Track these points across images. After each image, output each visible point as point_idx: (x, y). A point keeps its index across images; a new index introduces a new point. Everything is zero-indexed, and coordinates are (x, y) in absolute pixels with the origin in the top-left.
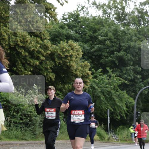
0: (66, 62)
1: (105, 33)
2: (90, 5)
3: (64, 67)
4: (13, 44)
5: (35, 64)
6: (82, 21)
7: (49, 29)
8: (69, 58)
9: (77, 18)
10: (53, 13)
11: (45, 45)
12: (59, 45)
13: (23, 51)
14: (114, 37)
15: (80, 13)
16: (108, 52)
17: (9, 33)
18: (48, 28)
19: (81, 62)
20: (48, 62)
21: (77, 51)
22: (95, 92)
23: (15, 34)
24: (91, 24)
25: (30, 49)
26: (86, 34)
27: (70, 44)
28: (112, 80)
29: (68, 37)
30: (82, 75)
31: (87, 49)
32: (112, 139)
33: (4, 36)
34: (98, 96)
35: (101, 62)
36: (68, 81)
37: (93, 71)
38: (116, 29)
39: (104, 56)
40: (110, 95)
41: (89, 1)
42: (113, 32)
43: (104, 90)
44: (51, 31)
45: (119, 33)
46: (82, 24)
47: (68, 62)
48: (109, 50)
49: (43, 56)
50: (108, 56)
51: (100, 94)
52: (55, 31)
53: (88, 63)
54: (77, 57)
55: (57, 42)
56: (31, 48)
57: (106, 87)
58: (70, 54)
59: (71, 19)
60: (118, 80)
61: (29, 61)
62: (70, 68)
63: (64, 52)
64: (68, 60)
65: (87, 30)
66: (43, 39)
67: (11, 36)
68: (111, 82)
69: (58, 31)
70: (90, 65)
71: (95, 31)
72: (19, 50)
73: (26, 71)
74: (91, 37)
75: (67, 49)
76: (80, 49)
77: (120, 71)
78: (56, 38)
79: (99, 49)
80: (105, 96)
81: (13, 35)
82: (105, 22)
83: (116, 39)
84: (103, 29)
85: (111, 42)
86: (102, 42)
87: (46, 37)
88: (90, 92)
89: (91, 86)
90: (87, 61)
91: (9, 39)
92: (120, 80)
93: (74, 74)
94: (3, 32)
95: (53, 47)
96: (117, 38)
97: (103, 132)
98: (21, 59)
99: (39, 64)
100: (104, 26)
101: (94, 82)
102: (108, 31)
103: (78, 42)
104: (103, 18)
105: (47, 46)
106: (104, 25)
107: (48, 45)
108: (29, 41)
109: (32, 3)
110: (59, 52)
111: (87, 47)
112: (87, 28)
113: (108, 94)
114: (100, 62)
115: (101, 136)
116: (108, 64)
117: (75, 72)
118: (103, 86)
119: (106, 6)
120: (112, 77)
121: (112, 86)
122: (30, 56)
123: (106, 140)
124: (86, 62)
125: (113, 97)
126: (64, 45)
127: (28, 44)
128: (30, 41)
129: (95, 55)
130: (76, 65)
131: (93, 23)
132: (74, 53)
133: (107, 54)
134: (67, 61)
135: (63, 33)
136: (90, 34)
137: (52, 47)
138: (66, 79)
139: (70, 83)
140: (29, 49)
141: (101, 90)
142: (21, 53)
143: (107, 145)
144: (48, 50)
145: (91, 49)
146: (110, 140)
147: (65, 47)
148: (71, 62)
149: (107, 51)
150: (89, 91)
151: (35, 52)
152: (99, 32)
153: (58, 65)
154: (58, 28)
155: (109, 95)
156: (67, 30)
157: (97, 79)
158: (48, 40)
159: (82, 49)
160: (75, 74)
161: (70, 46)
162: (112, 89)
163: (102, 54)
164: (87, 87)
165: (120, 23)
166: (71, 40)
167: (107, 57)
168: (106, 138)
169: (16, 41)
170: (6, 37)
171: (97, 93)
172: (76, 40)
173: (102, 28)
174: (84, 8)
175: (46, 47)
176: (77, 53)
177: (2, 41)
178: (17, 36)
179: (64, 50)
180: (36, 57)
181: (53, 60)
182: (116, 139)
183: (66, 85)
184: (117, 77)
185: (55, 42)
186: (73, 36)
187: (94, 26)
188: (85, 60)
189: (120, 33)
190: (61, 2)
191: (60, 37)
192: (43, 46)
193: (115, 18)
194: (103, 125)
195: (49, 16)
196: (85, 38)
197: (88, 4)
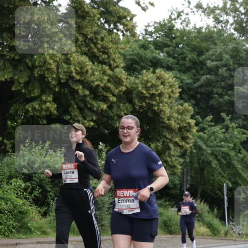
0: (153, 105)
1: (217, 54)
2: (192, 9)
3: (149, 114)
4: (64, 77)
5: (100, 109)
6: (179, 37)
7: (122, 51)
8: (157, 98)
9: (170, 31)
10: (129, 24)
11: (117, 77)
12: (139, 76)
13: (81, 87)
14: (233, 61)
15: (176, 23)
16: (223, 88)
17: (58, 58)
18: (121, 49)
19: (177, 105)
20: (121, 105)
21: (171, 86)
22: (202, 154)
23: (67, 61)
24: (195, 41)
25: (92, 84)
26: (186, 57)
27: (159, 74)
28: (230, 134)
29: (155, 64)
30: (179, 126)
31: (188, 83)
32: (232, 233)
33: (50, 64)
34: (207, 161)
35: (212, 104)
36: (155, 136)
37: (197, 120)
38: (237, 48)
39: (217, 94)
40: (228, 158)
41: (189, 3)
42: (231, 53)
43: (217, 151)
44: (125, 54)
45: (241, 55)
46: (178, 41)
47: (155, 105)
48: (226, 83)
49: (114, 95)
50: (223, 93)
51: (211, 158)
52: (132, 53)
53: (189, 105)
54: (170, 97)
55: (137, 72)
56: (93, 82)
57: (221, 146)
58: (159, 91)
59: (160, 32)
60: (241, 133)
61: (90, 104)
62: (158, 115)
63: (148, 88)
64: (156, 101)
65: (186, 51)
66: (113, 67)
67: (61, 63)
68: (228, 137)
69: (138, 53)
70: (193, 109)
71: (200, 53)
72: (74, 87)
73: (86, 121)
74: (194, 63)
75: (154, 83)
76: (176, 83)
77: (245, 118)
78: (134, 65)
79: (208, 82)
80: (219, 160)
81: (65, 62)
82: (217, 36)
83: (236, 64)
84: (213, 48)
85: (229, 70)
86: (213, 71)
87: (118, 63)
88: (193, 155)
89: (196, 144)
90: (187, 102)
91: (58, 69)
92: (243, 133)
93: (166, 125)
94: (48, 57)
95: (130, 80)
96: (237, 62)
97: (216, 222)
98: (77, 100)
99: (107, 109)
100: (215, 44)
101: (200, 137)
102: (223, 52)
103: (171, 70)
104: (215, 29)
105: (120, 79)
106: (216, 41)
107: (121, 76)
108: (90, 71)
109: (95, 8)
110: (140, 88)
111: (188, 79)
112: (186, 48)
113: (223, 158)
114: (210, 104)
115: (212, 228)
116: (224, 108)
117: (167, 122)
118: (216, 144)
119: (219, 9)
120: (230, 130)
121: (230, 143)
122: (92, 96)
123: (221, 235)
124: (186, 105)
125: (232, 162)
126: (149, 76)
127: (88, 75)
128: (93, 71)
129: (200, 93)
130: (169, 110)
131: (198, 40)
132: (165, 89)
133: (221, 90)
134: (154, 102)
135: (147, 56)
136: (192, 58)
137: (128, 80)
138: (152, 133)
139: (158, 141)
140: (89, 85)
141: (212, 151)
142: (77, 91)
143: (223, 243)
144: (122, 85)
145: (195, 83)
146: (228, 235)
147: (151, 80)
148: (161, 104)
149: (221, 85)
150: (192, 152)
151: (101, 89)
152: (207, 54)
153: (139, 110)
154: (138, 49)
155: (226, 160)
156: (153, 53)
157: (205, 133)
158: (122, 68)
159: (178, 84)
160: (168, 125)
161: (158, 78)
162: (230, 149)
163: (213, 90)
164: (188, 146)
165: (243, 38)
166: (160, 68)
167: (221, 95)
168: (222, 232)
169: (69, 72)
170: (53, 66)
171: (206, 157)
172: (169, 68)
173: (212, 46)
174: (182, 14)
175: (118, 80)
176: (170, 90)
177: (46, 72)
178: (70, 64)
179: (149, 84)
180: (102, 97)
181: (130, 101)
182: (239, 233)
183: (152, 143)
184: (239, 129)
185: (132, 71)
186: (164, 62)
187: (199, 45)
188: (184, 102)
189: (244, 55)
190: (143, 5)
191: (142, 64)
192: (113, 78)
193: (235, 29)
194: (216, 209)
195: (122, 29)
196: (185, 64)
197: (189, 7)
